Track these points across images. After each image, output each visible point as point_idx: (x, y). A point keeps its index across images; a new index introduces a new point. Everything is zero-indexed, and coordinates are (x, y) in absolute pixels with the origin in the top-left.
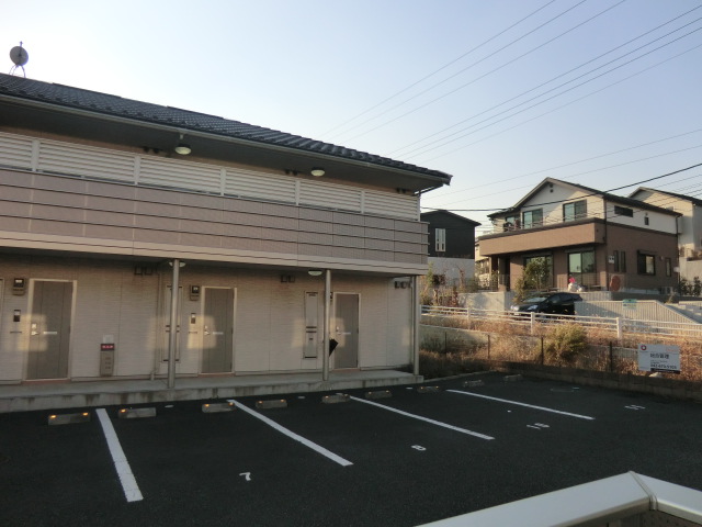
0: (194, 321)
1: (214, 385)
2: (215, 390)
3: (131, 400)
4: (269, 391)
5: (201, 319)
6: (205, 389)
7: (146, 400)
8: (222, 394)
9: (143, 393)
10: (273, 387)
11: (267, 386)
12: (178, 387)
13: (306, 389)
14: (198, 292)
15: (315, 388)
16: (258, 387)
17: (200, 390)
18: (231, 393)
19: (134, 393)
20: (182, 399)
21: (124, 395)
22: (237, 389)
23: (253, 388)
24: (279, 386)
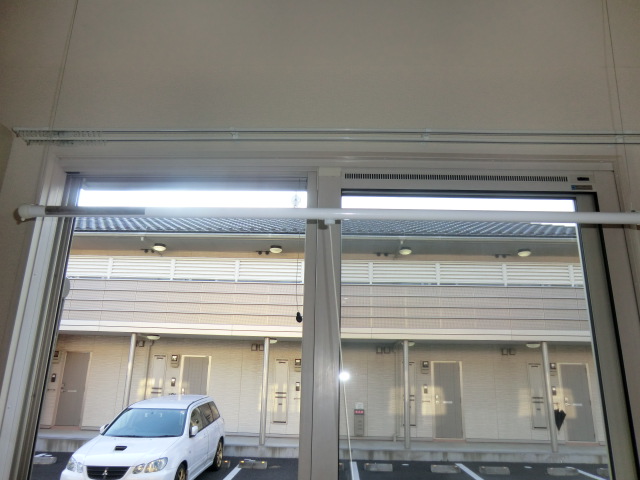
0: (426, 391)
1: (444, 449)
2: (445, 454)
3: (376, 457)
4: (496, 459)
5: (432, 389)
6: (436, 452)
7: (387, 458)
8: (451, 458)
9: (385, 452)
10: (500, 454)
11: (494, 454)
12: (414, 449)
13: (533, 459)
14: (427, 366)
15: (543, 460)
16: (484, 454)
17: (432, 452)
18: (460, 458)
19: (378, 451)
20: (417, 460)
21: (371, 453)
22: (465, 454)
23: (480, 454)
24: (506, 454)
